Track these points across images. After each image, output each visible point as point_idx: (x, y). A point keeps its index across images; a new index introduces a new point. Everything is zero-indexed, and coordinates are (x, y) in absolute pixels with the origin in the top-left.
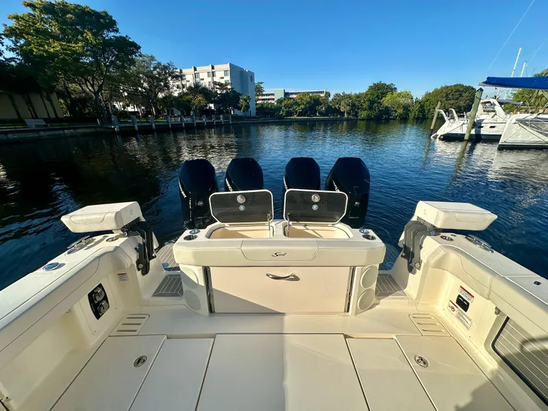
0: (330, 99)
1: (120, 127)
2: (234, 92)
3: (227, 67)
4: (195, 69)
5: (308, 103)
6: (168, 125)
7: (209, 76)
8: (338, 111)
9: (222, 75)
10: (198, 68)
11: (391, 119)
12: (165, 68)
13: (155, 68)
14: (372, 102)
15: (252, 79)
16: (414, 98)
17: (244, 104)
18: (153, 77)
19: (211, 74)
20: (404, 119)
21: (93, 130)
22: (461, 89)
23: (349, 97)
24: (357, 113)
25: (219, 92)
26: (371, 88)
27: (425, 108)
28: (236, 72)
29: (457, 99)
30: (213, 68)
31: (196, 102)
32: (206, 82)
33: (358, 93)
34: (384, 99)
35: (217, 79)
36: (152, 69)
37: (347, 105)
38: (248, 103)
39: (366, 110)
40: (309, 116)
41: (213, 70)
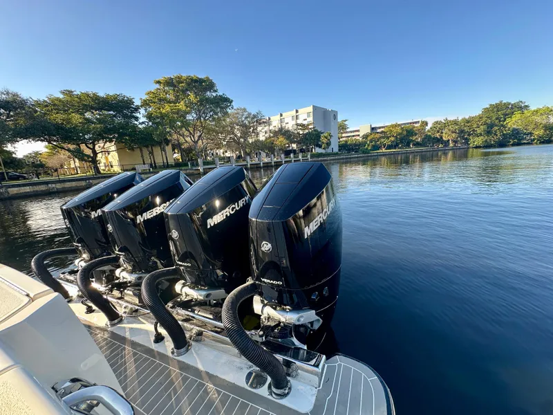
0: (428, 128)
1: (204, 169)
2: (316, 131)
3: (310, 109)
4: (281, 115)
5: (399, 134)
6: (247, 165)
7: (293, 119)
8: (440, 140)
9: (306, 116)
10: (284, 114)
12: (255, 116)
13: (246, 118)
14: (491, 126)
15: (335, 117)
17: (325, 141)
18: (244, 126)
19: (295, 118)
23: (455, 123)
24: (467, 140)
25: (301, 133)
26: (486, 110)
28: (319, 112)
30: (297, 111)
31: (277, 143)
32: (290, 125)
33: (467, 117)
34: (508, 120)
35: (299, 121)
36: (243, 119)
37: (453, 132)
38: (329, 140)
39: (481, 135)
40: (400, 148)
41: (297, 114)
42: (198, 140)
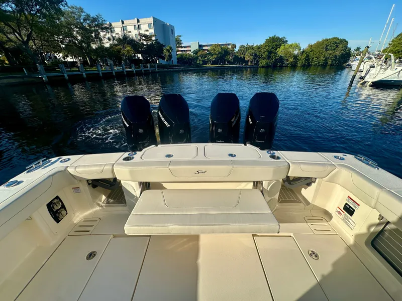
0: (236, 50)
1: (48, 77)
2: (158, 43)
3: (151, 20)
4: (123, 23)
5: (220, 53)
6: (99, 74)
7: (135, 29)
8: (243, 60)
9: (147, 27)
10: (125, 22)
11: (284, 66)
12: (94, 20)
13: (85, 20)
14: (270, 52)
15: (173, 33)
16: (302, 49)
17: (167, 54)
19: (137, 27)
20: (294, 67)
21: (21, 80)
22: (338, 42)
23: (252, 48)
24: (258, 61)
25: (145, 43)
26: (267, 41)
27: (310, 57)
28: (159, 25)
29: (334, 50)
30: (138, 21)
31: (124, 51)
32: (133, 34)
33: (259, 45)
34: (278, 49)
35: (142, 32)
36: (82, 21)
37: (251, 55)
38: (171, 53)
39: (265, 59)
40: (220, 64)
41: (139, 24)
42: (28, 40)
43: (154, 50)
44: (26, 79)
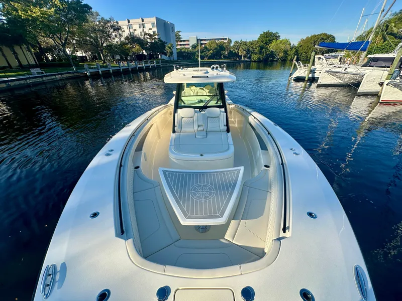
0: (232, 45)
2: (161, 41)
3: (154, 20)
4: (129, 22)
5: (216, 49)
6: (120, 69)
7: (140, 27)
8: (237, 55)
9: (150, 27)
11: (275, 61)
12: (108, 22)
14: (262, 48)
15: (173, 30)
16: (292, 44)
17: (169, 50)
19: (141, 25)
20: (284, 61)
22: (325, 37)
23: (245, 44)
24: (250, 56)
25: (149, 41)
26: (261, 36)
27: (299, 52)
28: (162, 25)
30: (143, 21)
32: (138, 33)
33: (251, 41)
34: (270, 45)
35: (146, 30)
37: (244, 50)
38: (172, 50)
39: (257, 54)
40: (216, 59)
41: (143, 23)
43: (157, 47)
44: (75, 74)
